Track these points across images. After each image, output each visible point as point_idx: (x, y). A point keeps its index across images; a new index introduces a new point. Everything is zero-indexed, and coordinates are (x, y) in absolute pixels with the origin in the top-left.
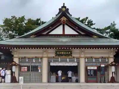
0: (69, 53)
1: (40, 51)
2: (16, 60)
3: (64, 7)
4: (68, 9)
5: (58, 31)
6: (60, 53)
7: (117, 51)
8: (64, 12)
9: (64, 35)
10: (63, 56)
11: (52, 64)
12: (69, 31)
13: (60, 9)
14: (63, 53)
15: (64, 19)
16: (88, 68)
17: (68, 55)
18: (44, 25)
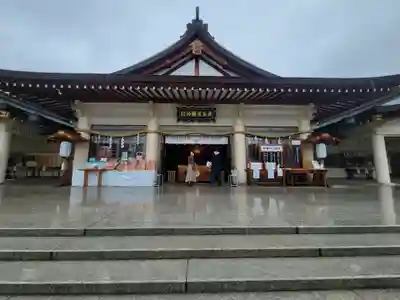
0: (210, 114)
3: (197, 20)
4: (206, 25)
6: (189, 114)
7: (315, 112)
8: (197, 31)
10: (192, 121)
11: (169, 141)
13: (189, 25)
14: (194, 114)
15: (196, 46)
16: (262, 150)
17: (206, 119)
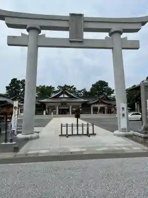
2: (47, 107)
5: (62, 96)
7: (82, 104)
9: (64, 98)
10: (64, 105)
11: (60, 108)
16: (72, 109)
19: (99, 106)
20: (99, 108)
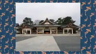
1: (42, 27)
3: (47, 18)
5: (46, 23)
8: (47, 19)
9: (47, 24)
10: (47, 28)
11: (45, 30)
12: (48, 23)
15: (47, 21)
18: (44, 22)
19: (68, 29)
20: (68, 30)
